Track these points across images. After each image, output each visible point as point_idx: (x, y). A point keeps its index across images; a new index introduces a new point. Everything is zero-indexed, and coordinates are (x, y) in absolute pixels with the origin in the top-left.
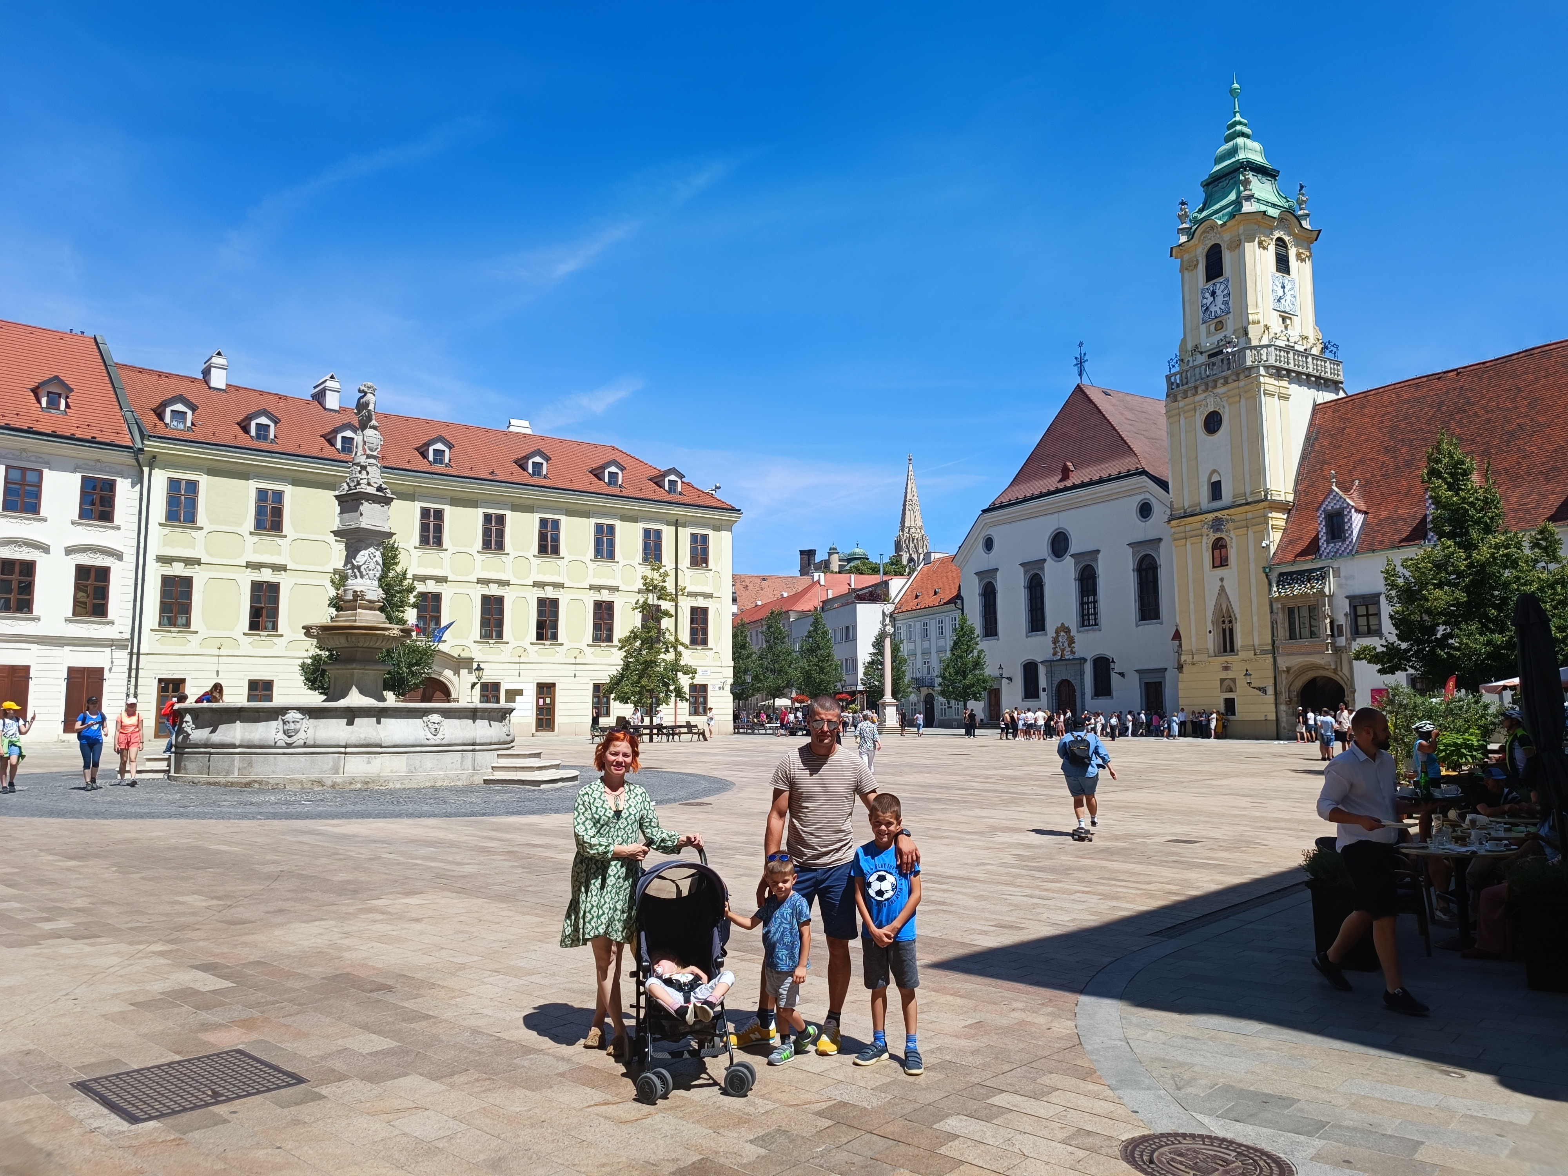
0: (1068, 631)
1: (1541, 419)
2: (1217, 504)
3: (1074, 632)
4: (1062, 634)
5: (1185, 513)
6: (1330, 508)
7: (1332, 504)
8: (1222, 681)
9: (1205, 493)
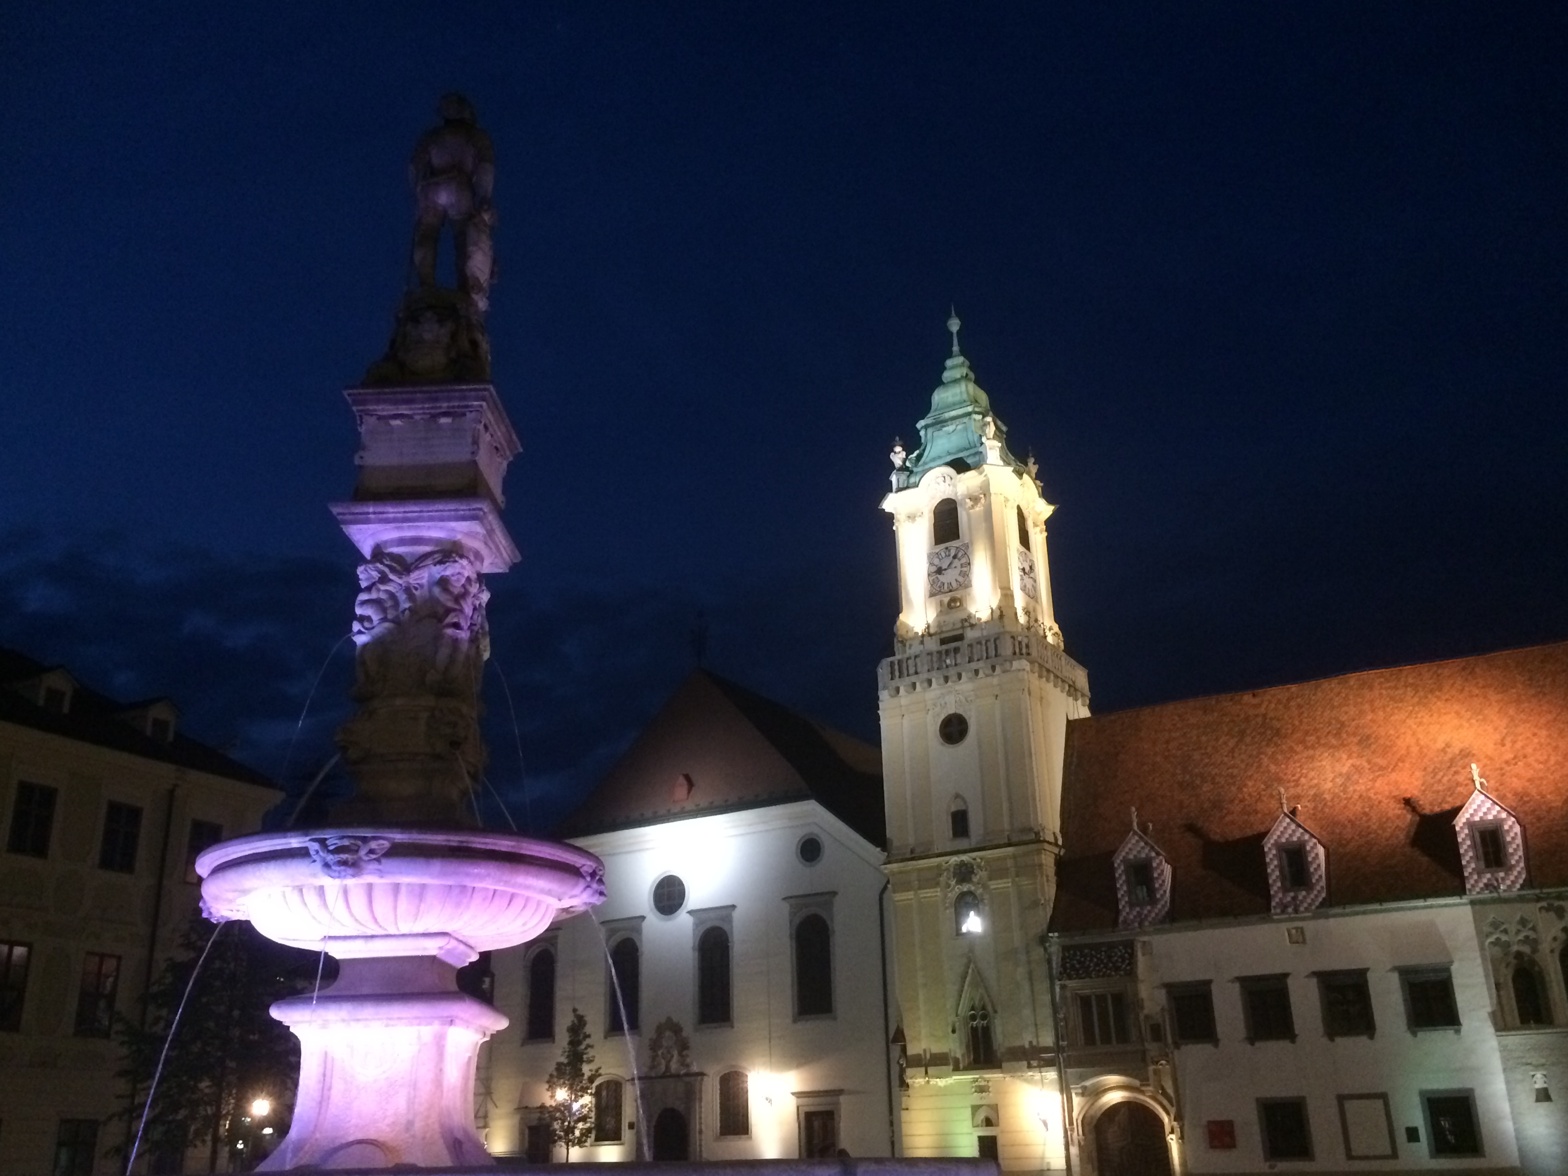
0: (676, 1029)
1: (1382, 762)
2: (963, 844)
3: (688, 1030)
4: (668, 1033)
5: (912, 852)
6: (1131, 857)
7: (1135, 852)
8: (975, 1109)
9: (945, 826)
